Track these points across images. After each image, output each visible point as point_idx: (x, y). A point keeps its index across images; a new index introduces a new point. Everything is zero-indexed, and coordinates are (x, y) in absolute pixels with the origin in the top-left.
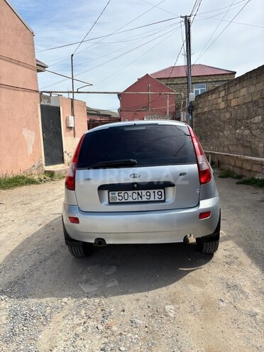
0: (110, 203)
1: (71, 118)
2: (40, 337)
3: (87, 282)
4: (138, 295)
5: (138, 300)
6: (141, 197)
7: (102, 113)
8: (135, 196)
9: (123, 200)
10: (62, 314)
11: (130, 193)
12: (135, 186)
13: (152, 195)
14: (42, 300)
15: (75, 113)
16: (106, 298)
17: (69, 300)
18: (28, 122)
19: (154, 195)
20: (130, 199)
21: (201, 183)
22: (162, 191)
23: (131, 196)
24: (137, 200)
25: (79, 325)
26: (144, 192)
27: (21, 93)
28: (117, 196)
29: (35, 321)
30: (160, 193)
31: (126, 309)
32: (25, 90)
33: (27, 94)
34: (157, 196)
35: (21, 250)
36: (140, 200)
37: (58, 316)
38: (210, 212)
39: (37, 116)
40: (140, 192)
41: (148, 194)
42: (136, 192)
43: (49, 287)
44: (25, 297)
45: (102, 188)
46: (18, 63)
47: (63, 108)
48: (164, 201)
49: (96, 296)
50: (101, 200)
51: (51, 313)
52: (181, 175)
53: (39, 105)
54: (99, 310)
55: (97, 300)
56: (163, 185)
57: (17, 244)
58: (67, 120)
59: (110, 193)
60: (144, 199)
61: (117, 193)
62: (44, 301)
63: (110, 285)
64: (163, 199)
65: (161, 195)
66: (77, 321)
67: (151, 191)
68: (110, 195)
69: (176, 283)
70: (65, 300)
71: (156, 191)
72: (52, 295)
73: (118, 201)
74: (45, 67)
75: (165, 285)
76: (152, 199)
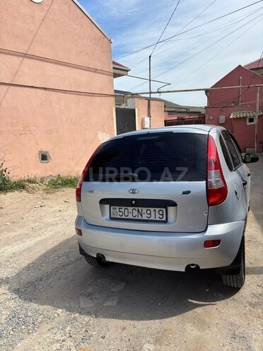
0: (112, 219)
1: (147, 119)
2: (19, 345)
3: (89, 295)
4: (128, 323)
5: (124, 329)
6: (141, 215)
7: (191, 110)
8: (135, 213)
9: (124, 217)
10: (49, 326)
11: (130, 209)
12: (134, 202)
13: (153, 213)
14: (40, 306)
15: (151, 114)
16: (96, 318)
17: (62, 312)
18: (103, 126)
19: (155, 213)
20: (130, 216)
21: (209, 205)
22: (164, 210)
23: (131, 212)
24: (136, 218)
25: (58, 341)
26: (144, 210)
27: (97, 99)
28: (117, 211)
29: (23, 327)
30: (161, 213)
31: (107, 336)
32: (101, 95)
33: (103, 98)
34: (158, 215)
35: (56, 251)
36: (140, 218)
37: (45, 327)
38: (220, 241)
39: (112, 119)
40: (140, 209)
41: (149, 212)
42: (137, 208)
43: (54, 294)
44: (31, 300)
45: (103, 202)
46: (96, 71)
47: (139, 110)
48: (166, 222)
49: (89, 313)
50: (103, 214)
51: (42, 322)
52: (184, 193)
53: (114, 108)
54: (84, 330)
55: (87, 319)
56: (165, 204)
57: (56, 244)
58: (143, 122)
59: (112, 207)
60: (145, 217)
61: (118, 208)
62: (42, 307)
63: (108, 304)
64: (164, 219)
65: (163, 215)
66: (58, 337)
67: (152, 209)
68: (112, 210)
69: (174, 318)
70: (59, 311)
71: (157, 209)
72: (52, 304)
73: (119, 217)
74: (127, 71)
75: (162, 317)
76: (153, 218)
